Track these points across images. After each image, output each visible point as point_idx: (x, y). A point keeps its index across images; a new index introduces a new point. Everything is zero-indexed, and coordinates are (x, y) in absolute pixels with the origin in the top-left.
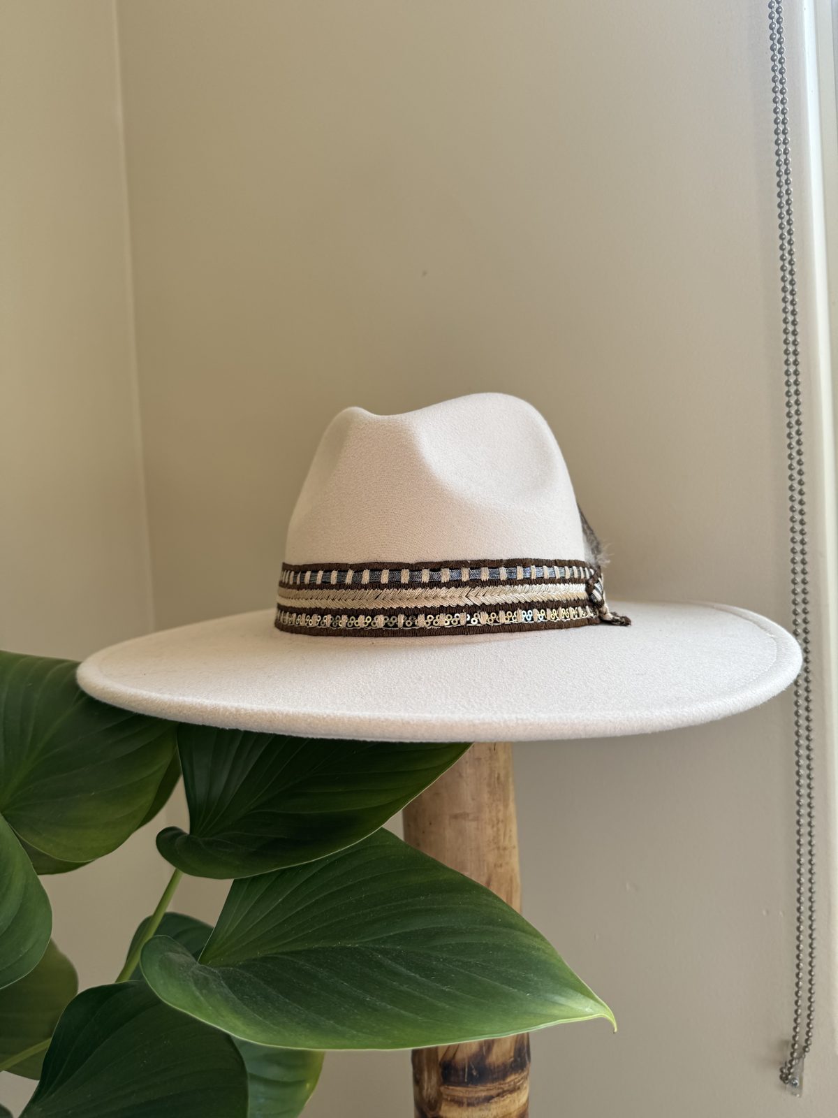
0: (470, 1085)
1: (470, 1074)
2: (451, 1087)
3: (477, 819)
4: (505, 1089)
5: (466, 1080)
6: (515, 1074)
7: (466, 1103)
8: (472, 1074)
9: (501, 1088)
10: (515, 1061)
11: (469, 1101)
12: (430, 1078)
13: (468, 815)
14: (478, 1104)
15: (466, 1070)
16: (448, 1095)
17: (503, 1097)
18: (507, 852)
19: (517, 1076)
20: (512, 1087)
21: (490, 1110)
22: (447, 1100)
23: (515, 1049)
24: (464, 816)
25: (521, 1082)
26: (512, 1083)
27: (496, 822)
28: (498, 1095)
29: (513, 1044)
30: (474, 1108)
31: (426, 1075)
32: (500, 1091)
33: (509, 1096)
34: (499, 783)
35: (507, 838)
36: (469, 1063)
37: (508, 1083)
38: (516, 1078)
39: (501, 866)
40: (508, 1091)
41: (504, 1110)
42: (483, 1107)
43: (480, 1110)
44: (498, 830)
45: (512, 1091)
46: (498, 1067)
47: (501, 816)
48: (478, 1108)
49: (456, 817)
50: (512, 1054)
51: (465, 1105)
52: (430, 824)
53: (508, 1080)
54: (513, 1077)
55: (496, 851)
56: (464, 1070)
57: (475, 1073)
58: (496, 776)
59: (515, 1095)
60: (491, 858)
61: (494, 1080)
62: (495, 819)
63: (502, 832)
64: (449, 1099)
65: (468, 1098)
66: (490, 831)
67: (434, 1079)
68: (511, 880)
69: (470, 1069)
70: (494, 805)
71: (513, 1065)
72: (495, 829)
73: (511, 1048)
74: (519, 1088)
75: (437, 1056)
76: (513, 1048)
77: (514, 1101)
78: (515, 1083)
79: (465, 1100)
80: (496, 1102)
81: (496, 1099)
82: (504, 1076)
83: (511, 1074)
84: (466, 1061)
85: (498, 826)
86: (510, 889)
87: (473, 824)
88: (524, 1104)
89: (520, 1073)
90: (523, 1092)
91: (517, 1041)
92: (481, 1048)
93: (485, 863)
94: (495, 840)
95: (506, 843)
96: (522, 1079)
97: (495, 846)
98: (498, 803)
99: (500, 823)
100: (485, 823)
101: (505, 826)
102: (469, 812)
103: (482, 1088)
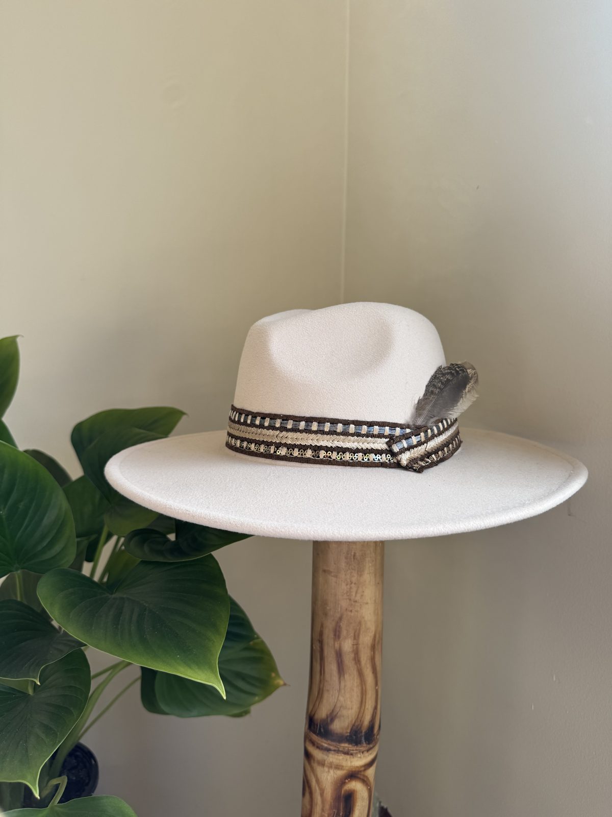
0: (319, 736)
1: (320, 731)
2: (311, 732)
3: (336, 576)
4: (341, 749)
6: (349, 744)
7: (316, 745)
9: (337, 747)
10: (350, 736)
13: (331, 572)
15: (318, 726)
17: (338, 753)
18: (359, 605)
19: (350, 746)
21: (328, 757)
23: (351, 729)
24: (329, 572)
25: (354, 752)
26: (347, 749)
27: (349, 582)
28: (335, 751)
29: (350, 726)
32: (336, 749)
33: (343, 755)
34: (354, 559)
35: (359, 595)
36: (320, 723)
37: (343, 747)
39: (351, 611)
40: (342, 751)
41: (339, 761)
42: (325, 753)
43: (323, 753)
44: (351, 588)
45: (346, 753)
46: (337, 734)
47: (354, 579)
49: (325, 571)
50: (349, 731)
53: (343, 745)
54: (346, 745)
55: (348, 600)
57: (323, 731)
58: (353, 554)
59: (348, 757)
60: (344, 604)
61: (332, 740)
63: (354, 590)
64: (310, 739)
66: (344, 586)
68: (360, 623)
70: (349, 571)
71: (348, 738)
72: (349, 587)
73: (348, 726)
74: (352, 754)
77: (347, 760)
79: (316, 743)
80: (333, 754)
81: (333, 752)
82: (340, 741)
83: (345, 742)
84: (319, 721)
85: (351, 586)
86: (358, 628)
87: (334, 579)
88: (357, 767)
89: (354, 746)
90: (355, 759)
91: (354, 725)
92: (327, 717)
93: (339, 606)
94: (348, 594)
95: (358, 598)
96: (356, 750)
97: (348, 597)
98: (354, 571)
99: (353, 585)
100: (342, 581)
101: (358, 587)
102: (331, 570)
103: (325, 741)
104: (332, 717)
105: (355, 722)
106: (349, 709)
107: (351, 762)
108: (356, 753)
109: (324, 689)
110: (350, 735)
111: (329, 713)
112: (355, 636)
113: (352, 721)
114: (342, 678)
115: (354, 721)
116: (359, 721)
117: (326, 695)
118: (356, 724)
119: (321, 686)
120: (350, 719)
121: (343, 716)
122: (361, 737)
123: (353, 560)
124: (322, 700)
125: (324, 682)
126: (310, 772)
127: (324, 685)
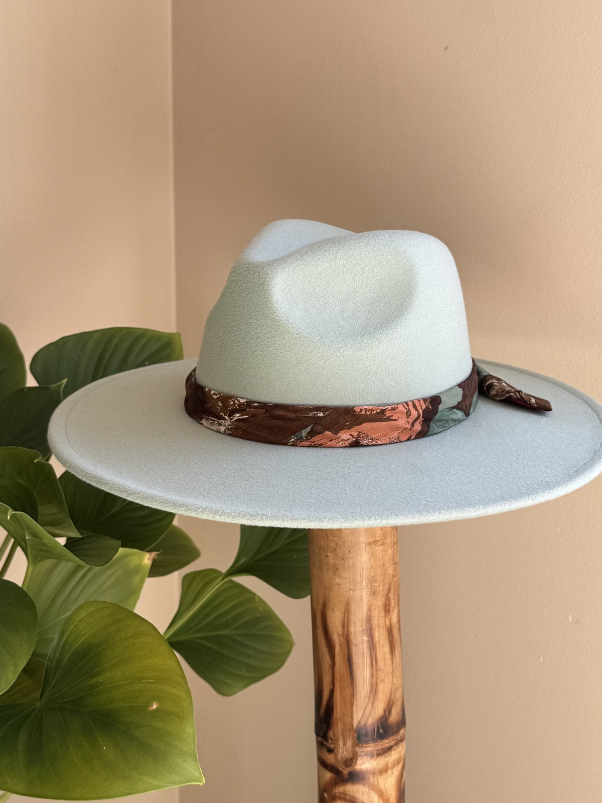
0: (378, 741)
2: (364, 746)
5: (376, 737)
8: (379, 732)
11: (378, 752)
12: (345, 743)
14: (384, 753)
15: (375, 729)
16: (362, 752)
22: (361, 756)
31: (341, 742)
36: (378, 725)
46: (395, 723)
48: (384, 756)
51: (375, 756)
64: (363, 755)
67: (349, 744)
69: (378, 728)
79: (375, 752)
84: (376, 723)
109: (378, 680)
124: (376, 696)
125: (377, 674)
126: (368, 793)
127: (377, 677)
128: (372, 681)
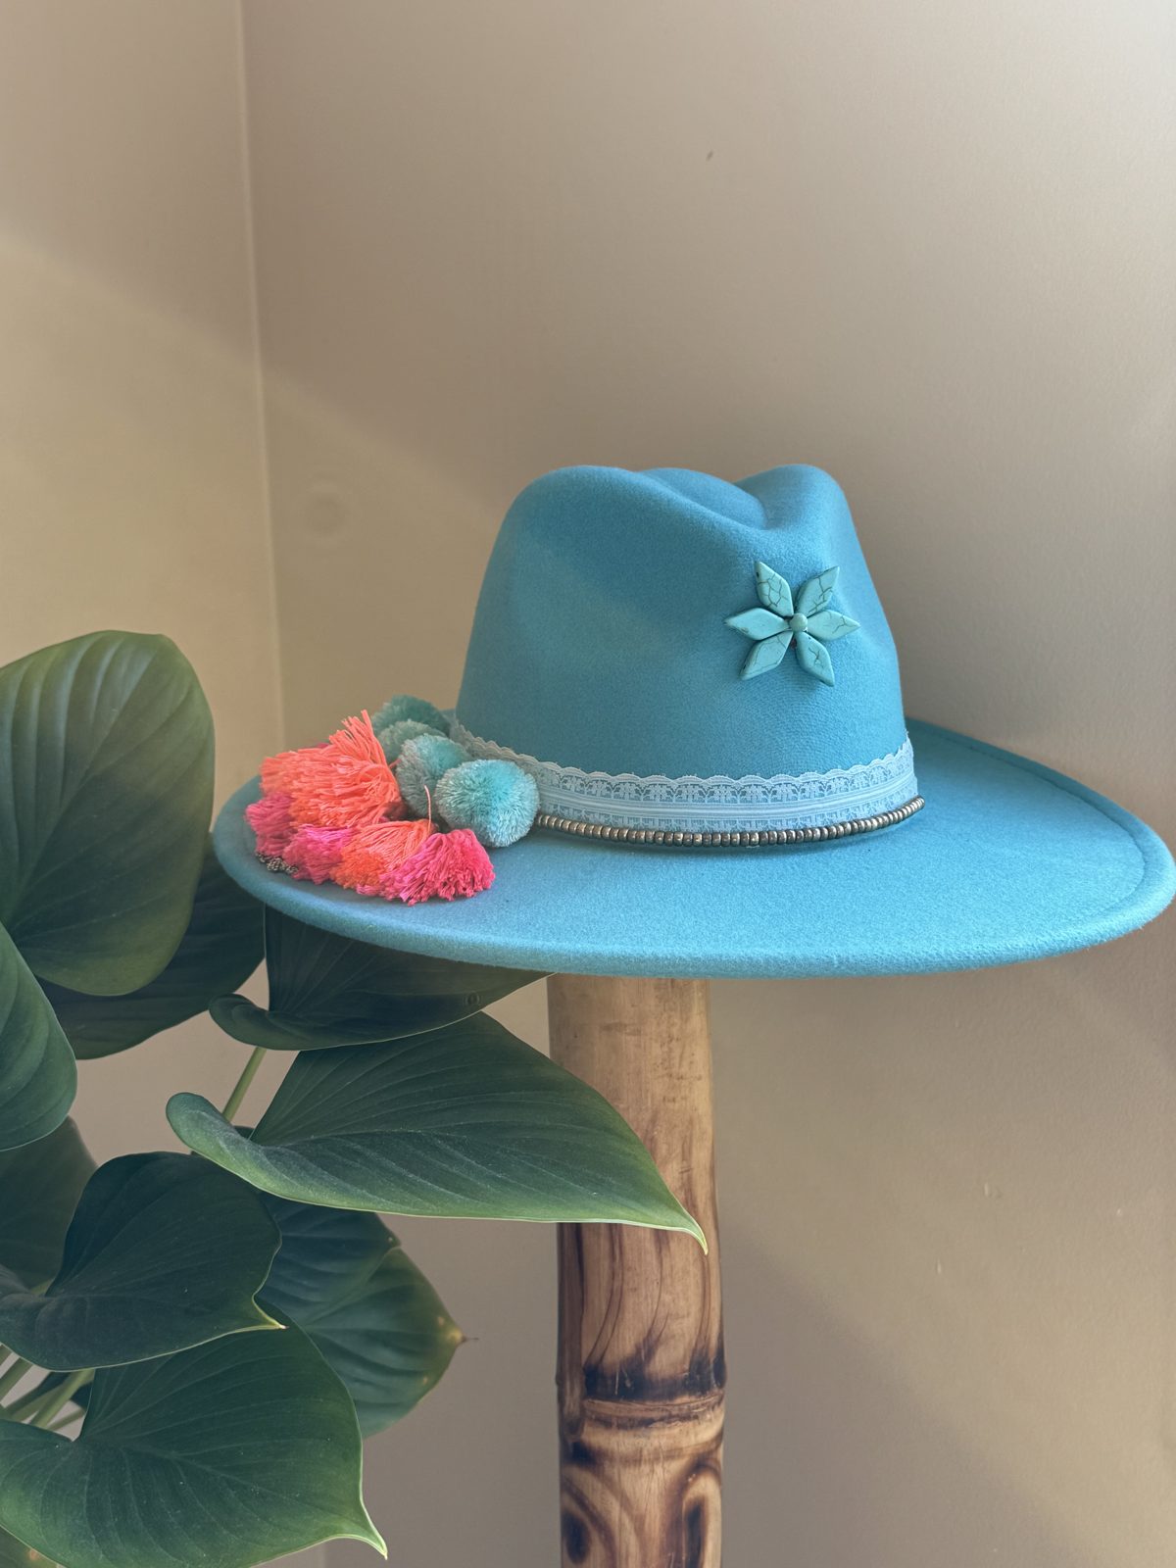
0: (621, 1400)
1: (622, 1385)
2: (596, 1402)
3: (638, 1033)
4: (674, 1413)
5: (616, 1393)
6: (690, 1395)
7: (616, 1424)
8: (624, 1384)
9: (667, 1410)
10: (691, 1377)
11: (620, 1422)
12: (572, 1389)
13: (626, 1026)
14: (632, 1427)
15: (617, 1379)
16: (593, 1412)
17: (669, 1423)
18: (684, 1083)
19: (693, 1399)
20: (684, 1412)
21: (649, 1438)
22: (591, 1419)
23: (691, 1361)
24: (620, 1027)
25: (701, 1410)
26: (686, 1407)
27: (668, 1039)
28: (662, 1419)
29: (689, 1354)
30: (626, 1433)
31: (568, 1384)
32: (665, 1414)
33: (680, 1423)
34: (673, 987)
35: (685, 1063)
36: (621, 1371)
37: (679, 1405)
38: (691, 1402)
39: (674, 1100)
40: (678, 1416)
41: (672, 1441)
42: (639, 1433)
43: (635, 1436)
44: (671, 1050)
45: (686, 1418)
46: (663, 1380)
47: (675, 1031)
48: (632, 1433)
49: (608, 1028)
50: (687, 1367)
51: (614, 1426)
52: (576, 1037)
53: (678, 1401)
54: (685, 1399)
55: (666, 1079)
56: (613, 1377)
57: (628, 1384)
59: (690, 1424)
60: (658, 1088)
61: (655, 1398)
62: (664, 1035)
63: (677, 1053)
64: (594, 1417)
65: (618, 1417)
66: (656, 1050)
67: (577, 1391)
68: (691, 1122)
69: (622, 1378)
70: (665, 1015)
71: (687, 1383)
72: (666, 1049)
73: (685, 1356)
74: (696, 1417)
75: (580, 1356)
76: (688, 1360)
77: (688, 1432)
78: (689, 1409)
79: (614, 1420)
80: (658, 1429)
81: (658, 1424)
82: (672, 1395)
83: (683, 1394)
84: (618, 1366)
85: (671, 1046)
86: (688, 1134)
87: (632, 1039)
88: (707, 1443)
89: (700, 1396)
90: (704, 1425)
91: (694, 1351)
92: (638, 1350)
93: (649, 1095)
94: (666, 1064)
95: (684, 1070)
96: (703, 1405)
97: (665, 1072)
98: (673, 1013)
99: (674, 1042)
100: (651, 1039)
101: (684, 1046)
102: (626, 1022)
103: (638, 1406)
104: (649, 1345)
105: (696, 1344)
106: (683, 1317)
107: (696, 1435)
108: (704, 1411)
109: (625, 1287)
110: (690, 1375)
111: (641, 1340)
112: (683, 1152)
113: (690, 1344)
114: (664, 1252)
115: (694, 1342)
116: (703, 1337)
117: (630, 1301)
118: (700, 1346)
119: (617, 1284)
120: (687, 1340)
121: (673, 1337)
122: (709, 1372)
123: (670, 990)
124: (620, 1316)
125: (623, 1274)
126: (603, 1493)
127: (623, 1280)
128: (613, 1285)
